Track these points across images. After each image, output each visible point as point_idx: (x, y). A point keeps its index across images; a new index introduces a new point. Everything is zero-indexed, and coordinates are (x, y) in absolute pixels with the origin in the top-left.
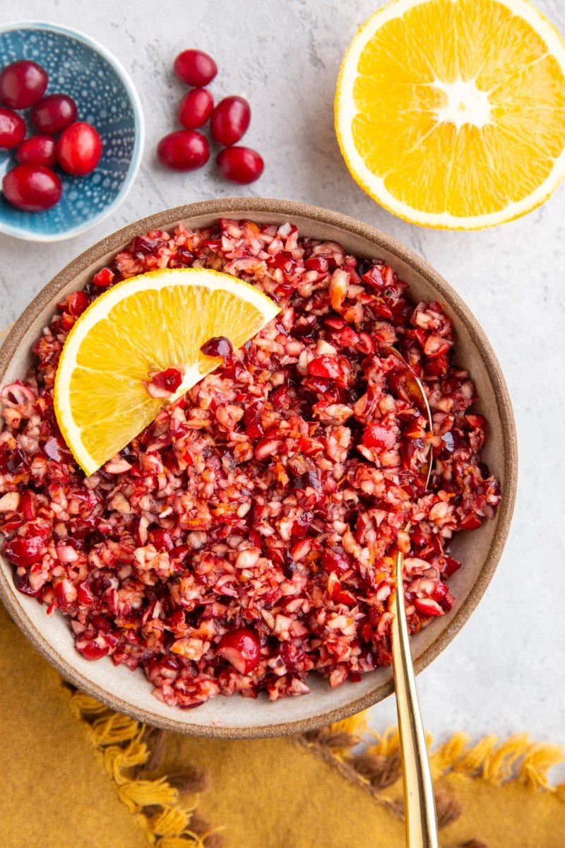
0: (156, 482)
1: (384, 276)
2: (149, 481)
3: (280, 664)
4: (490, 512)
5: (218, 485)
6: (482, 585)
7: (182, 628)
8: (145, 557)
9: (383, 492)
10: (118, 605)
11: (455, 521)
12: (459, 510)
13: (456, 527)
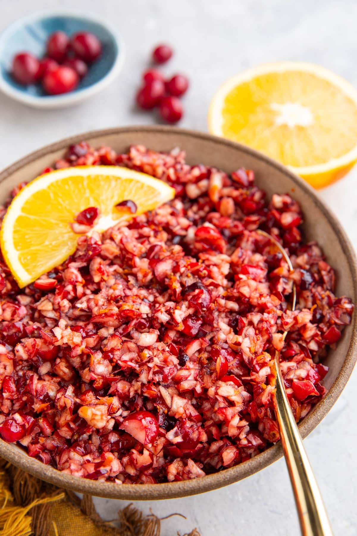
0: (75, 289)
1: (248, 174)
2: (69, 288)
3: (176, 434)
4: (347, 319)
5: (124, 293)
6: (348, 364)
7: (90, 397)
8: (62, 334)
9: (257, 298)
10: (36, 387)
11: (319, 333)
12: (321, 325)
13: (320, 338)
